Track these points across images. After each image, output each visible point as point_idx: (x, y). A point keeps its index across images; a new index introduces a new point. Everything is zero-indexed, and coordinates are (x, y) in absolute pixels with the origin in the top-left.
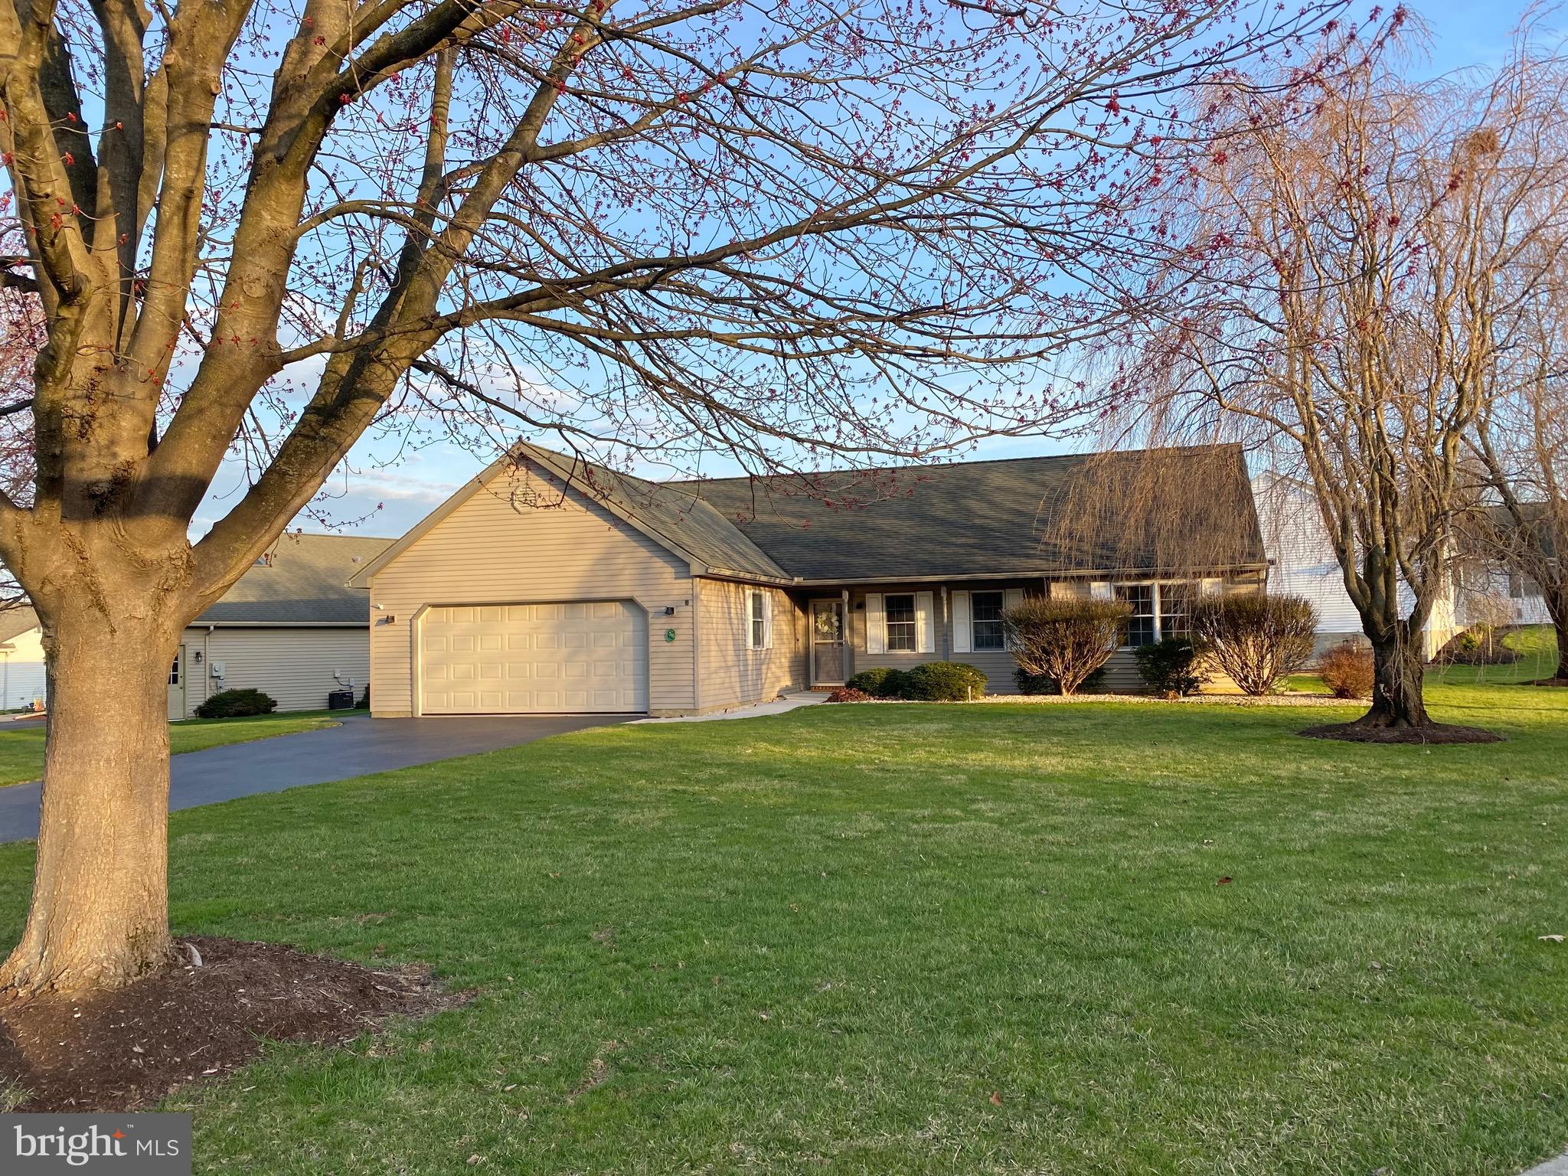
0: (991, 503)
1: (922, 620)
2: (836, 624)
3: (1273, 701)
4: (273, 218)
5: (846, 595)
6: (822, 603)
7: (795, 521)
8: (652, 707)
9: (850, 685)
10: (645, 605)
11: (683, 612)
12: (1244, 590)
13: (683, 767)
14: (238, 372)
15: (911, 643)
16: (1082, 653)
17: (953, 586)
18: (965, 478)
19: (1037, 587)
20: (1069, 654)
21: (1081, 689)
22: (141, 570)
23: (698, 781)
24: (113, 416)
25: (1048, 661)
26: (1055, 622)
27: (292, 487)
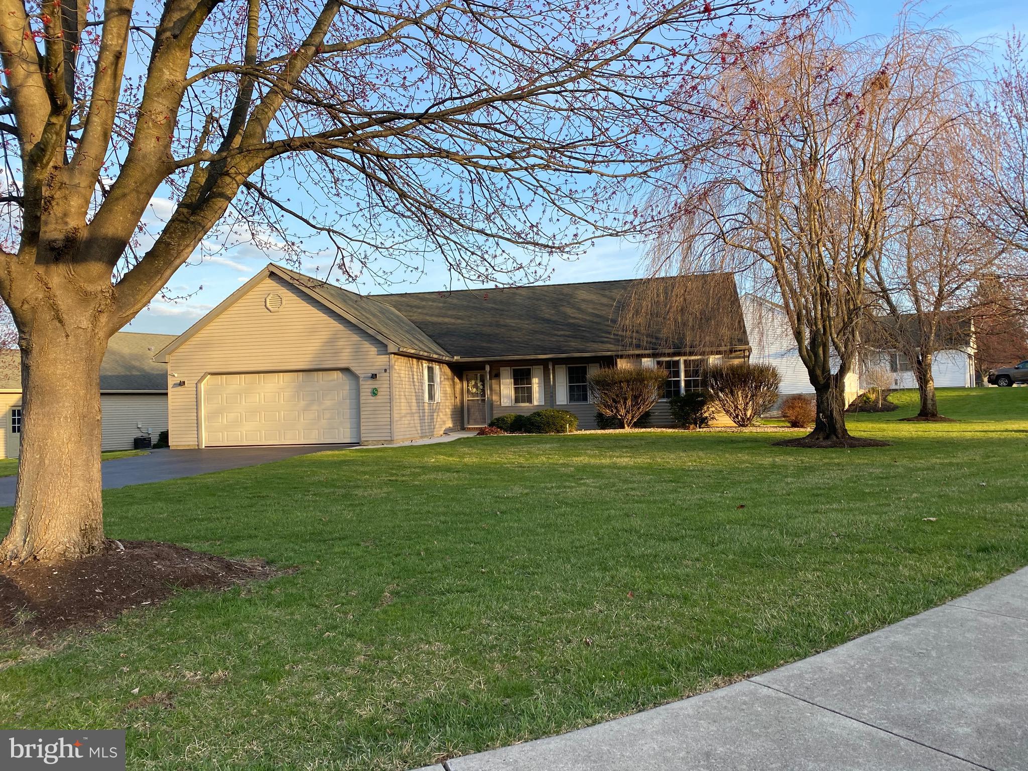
0: (579, 309)
1: (536, 384)
2: (481, 387)
3: (754, 430)
4: (171, 74)
5: (488, 368)
6: (471, 374)
7: (453, 321)
8: (363, 439)
9: (491, 425)
10: (357, 372)
11: (383, 376)
12: (736, 362)
13: (392, 469)
14: (148, 171)
15: (529, 400)
16: (637, 403)
17: (557, 362)
18: (562, 294)
19: (610, 361)
20: (629, 403)
21: (636, 425)
22: (85, 297)
23: (403, 475)
24: (65, 198)
25: (616, 408)
26: (621, 382)
27: (174, 252)
